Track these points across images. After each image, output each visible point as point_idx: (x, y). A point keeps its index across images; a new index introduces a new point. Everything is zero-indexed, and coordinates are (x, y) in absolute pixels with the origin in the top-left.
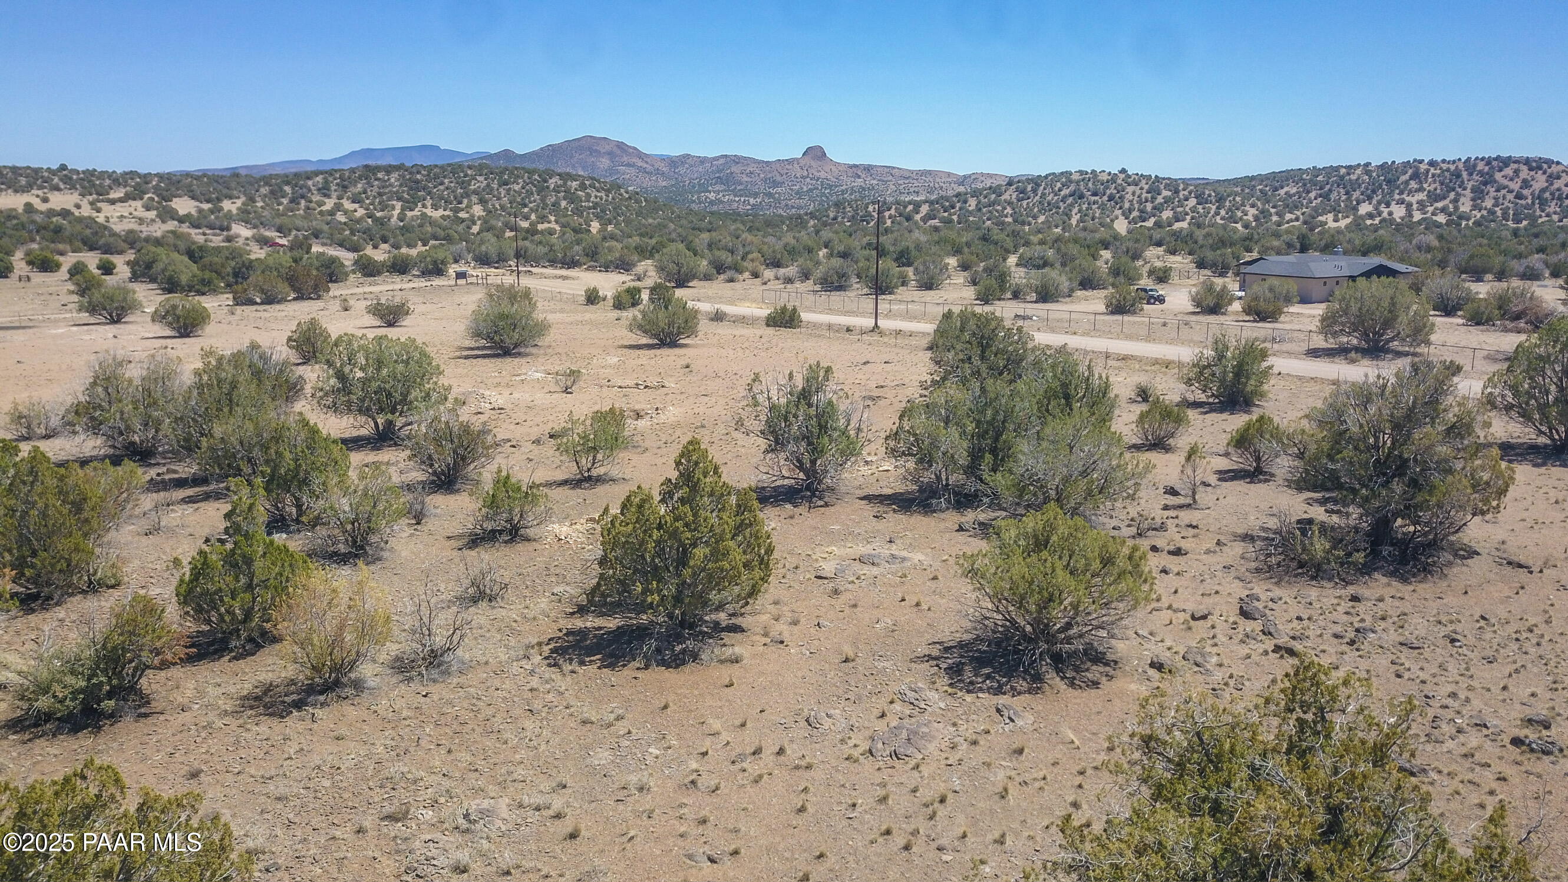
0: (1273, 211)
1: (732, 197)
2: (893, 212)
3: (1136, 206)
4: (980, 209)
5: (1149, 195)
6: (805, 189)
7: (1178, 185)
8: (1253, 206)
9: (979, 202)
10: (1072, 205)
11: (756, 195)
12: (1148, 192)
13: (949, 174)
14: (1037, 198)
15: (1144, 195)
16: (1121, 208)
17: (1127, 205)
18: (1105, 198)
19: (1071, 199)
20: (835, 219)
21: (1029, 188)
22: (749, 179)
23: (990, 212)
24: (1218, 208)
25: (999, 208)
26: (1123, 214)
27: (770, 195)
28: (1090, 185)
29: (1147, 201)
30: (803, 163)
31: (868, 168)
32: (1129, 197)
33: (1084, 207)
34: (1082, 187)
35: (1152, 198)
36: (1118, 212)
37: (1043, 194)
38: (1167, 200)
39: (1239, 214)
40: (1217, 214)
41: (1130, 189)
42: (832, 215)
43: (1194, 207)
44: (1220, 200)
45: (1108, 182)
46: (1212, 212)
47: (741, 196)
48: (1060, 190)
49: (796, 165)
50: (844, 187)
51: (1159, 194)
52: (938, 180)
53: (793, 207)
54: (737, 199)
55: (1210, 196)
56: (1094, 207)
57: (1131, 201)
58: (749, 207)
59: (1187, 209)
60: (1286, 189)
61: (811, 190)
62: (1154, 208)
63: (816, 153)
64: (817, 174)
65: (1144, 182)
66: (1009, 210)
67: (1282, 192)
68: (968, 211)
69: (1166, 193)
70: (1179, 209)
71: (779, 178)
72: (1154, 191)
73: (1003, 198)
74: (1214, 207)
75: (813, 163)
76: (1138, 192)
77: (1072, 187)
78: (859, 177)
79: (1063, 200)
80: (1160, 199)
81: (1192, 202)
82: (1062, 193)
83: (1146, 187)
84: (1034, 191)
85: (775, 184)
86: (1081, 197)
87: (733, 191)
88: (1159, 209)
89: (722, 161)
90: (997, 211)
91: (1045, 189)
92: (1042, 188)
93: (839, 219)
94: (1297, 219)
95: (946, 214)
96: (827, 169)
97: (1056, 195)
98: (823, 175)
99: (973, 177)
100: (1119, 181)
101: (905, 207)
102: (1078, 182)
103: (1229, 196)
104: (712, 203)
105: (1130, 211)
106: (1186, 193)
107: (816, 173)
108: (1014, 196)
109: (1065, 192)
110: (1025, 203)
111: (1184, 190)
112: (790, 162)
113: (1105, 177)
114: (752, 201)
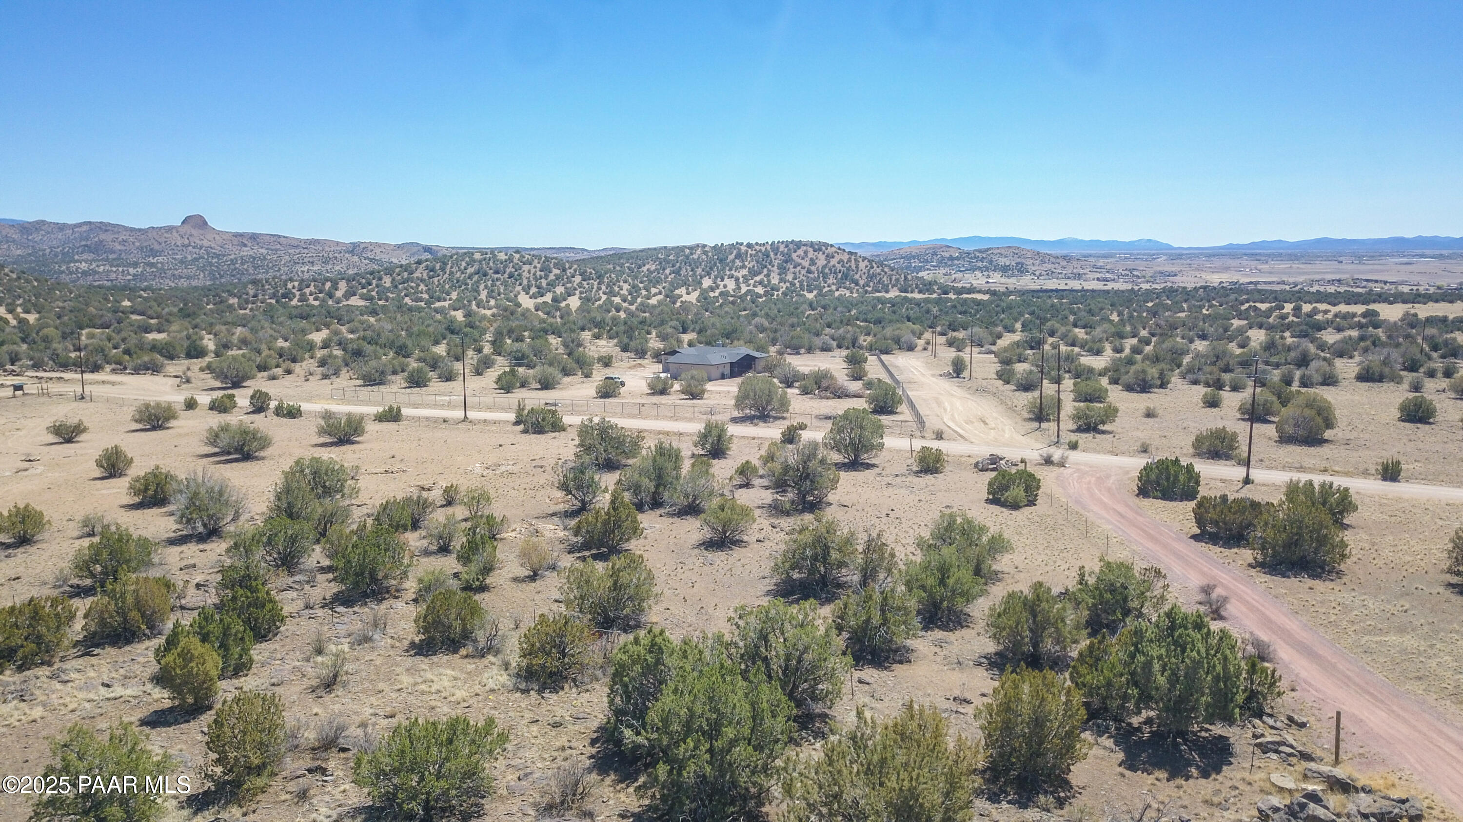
0: (641, 285)
1: (107, 267)
2: (312, 288)
3: (533, 282)
4: (396, 287)
5: (542, 273)
6: (189, 258)
7: (564, 264)
8: (625, 282)
9: (393, 279)
10: (478, 282)
11: (135, 265)
12: (541, 271)
13: (338, 243)
14: (446, 275)
15: (538, 273)
16: (520, 284)
17: (525, 282)
18: (506, 276)
19: (477, 276)
20: (255, 296)
21: (438, 266)
22: (123, 248)
23: (406, 289)
24: (599, 284)
25: (413, 284)
26: (524, 290)
27: (152, 265)
28: (491, 264)
29: (541, 278)
30: (182, 231)
31: (254, 237)
32: (526, 274)
33: (489, 283)
34: (484, 266)
35: (546, 275)
36: (519, 288)
37: (451, 273)
38: (558, 277)
39: (616, 289)
40: (599, 289)
41: (526, 268)
42: (251, 292)
43: (581, 283)
44: (600, 277)
45: (506, 261)
46: (595, 287)
47: (118, 266)
48: (466, 269)
49: (175, 234)
50: (233, 257)
51: (550, 272)
52: (327, 249)
53: (181, 277)
54: (114, 269)
55: (591, 273)
56: (498, 283)
57: (528, 278)
58: (130, 277)
59: (575, 285)
60: (647, 266)
61: (196, 259)
62: (548, 284)
63: (197, 222)
64: (200, 243)
65: (536, 261)
66: (422, 287)
67: (645, 269)
68: (385, 287)
69: (556, 271)
70: (569, 285)
71: (156, 247)
72: (546, 270)
73: (415, 275)
74: (596, 283)
75: (194, 232)
76: (533, 271)
77: (476, 266)
78: (245, 246)
79: (470, 277)
80: (552, 277)
81: (578, 279)
82: (468, 271)
83: (539, 266)
84: (443, 269)
85: (154, 253)
86: (485, 275)
87: (107, 260)
88: (552, 285)
89: (85, 228)
90: (412, 287)
91: (452, 267)
92: (449, 266)
93: (260, 297)
94: (660, 293)
95: (365, 291)
96: (210, 236)
97: (462, 273)
98: (205, 243)
99: (362, 246)
100: (516, 261)
101: (324, 284)
102: (480, 262)
103: (606, 273)
104: (85, 273)
105: (529, 287)
106: (572, 271)
107: (198, 242)
108: (425, 274)
109: (470, 270)
110: (436, 280)
111: (570, 268)
112: (170, 229)
113: (502, 256)
114: (131, 270)
